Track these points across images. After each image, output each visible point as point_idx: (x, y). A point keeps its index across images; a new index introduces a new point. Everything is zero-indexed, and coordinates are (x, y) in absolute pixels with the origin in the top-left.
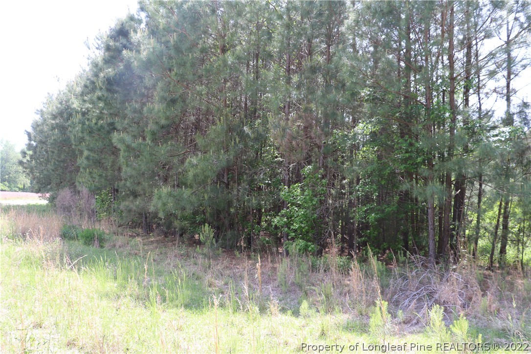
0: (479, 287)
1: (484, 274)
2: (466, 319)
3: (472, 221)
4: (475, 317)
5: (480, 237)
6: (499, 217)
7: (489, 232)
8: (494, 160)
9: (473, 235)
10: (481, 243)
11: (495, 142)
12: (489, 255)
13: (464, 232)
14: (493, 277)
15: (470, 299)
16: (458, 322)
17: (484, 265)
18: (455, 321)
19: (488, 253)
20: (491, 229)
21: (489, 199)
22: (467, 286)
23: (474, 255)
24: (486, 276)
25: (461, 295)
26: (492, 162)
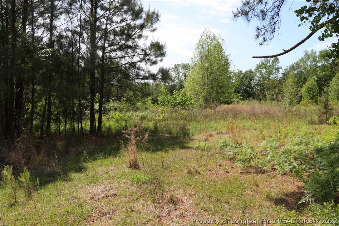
0: (35, 150)
1: (38, 142)
2: (28, 171)
3: (28, 109)
4: (34, 169)
5: (34, 119)
6: (45, 106)
7: (39, 116)
8: (42, 69)
9: (29, 118)
10: (35, 123)
11: (42, 57)
12: (40, 130)
13: (24, 117)
14: (44, 143)
15: (30, 158)
16: (23, 173)
17: (37, 136)
18: (21, 174)
19: (40, 128)
20: (41, 113)
21: (39, 94)
22: (27, 151)
23: (30, 130)
24: (38, 143)
25: (24, 156)
26: (41, 71)
